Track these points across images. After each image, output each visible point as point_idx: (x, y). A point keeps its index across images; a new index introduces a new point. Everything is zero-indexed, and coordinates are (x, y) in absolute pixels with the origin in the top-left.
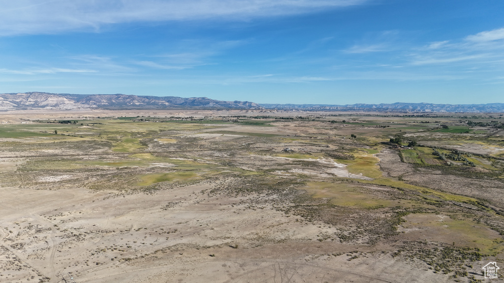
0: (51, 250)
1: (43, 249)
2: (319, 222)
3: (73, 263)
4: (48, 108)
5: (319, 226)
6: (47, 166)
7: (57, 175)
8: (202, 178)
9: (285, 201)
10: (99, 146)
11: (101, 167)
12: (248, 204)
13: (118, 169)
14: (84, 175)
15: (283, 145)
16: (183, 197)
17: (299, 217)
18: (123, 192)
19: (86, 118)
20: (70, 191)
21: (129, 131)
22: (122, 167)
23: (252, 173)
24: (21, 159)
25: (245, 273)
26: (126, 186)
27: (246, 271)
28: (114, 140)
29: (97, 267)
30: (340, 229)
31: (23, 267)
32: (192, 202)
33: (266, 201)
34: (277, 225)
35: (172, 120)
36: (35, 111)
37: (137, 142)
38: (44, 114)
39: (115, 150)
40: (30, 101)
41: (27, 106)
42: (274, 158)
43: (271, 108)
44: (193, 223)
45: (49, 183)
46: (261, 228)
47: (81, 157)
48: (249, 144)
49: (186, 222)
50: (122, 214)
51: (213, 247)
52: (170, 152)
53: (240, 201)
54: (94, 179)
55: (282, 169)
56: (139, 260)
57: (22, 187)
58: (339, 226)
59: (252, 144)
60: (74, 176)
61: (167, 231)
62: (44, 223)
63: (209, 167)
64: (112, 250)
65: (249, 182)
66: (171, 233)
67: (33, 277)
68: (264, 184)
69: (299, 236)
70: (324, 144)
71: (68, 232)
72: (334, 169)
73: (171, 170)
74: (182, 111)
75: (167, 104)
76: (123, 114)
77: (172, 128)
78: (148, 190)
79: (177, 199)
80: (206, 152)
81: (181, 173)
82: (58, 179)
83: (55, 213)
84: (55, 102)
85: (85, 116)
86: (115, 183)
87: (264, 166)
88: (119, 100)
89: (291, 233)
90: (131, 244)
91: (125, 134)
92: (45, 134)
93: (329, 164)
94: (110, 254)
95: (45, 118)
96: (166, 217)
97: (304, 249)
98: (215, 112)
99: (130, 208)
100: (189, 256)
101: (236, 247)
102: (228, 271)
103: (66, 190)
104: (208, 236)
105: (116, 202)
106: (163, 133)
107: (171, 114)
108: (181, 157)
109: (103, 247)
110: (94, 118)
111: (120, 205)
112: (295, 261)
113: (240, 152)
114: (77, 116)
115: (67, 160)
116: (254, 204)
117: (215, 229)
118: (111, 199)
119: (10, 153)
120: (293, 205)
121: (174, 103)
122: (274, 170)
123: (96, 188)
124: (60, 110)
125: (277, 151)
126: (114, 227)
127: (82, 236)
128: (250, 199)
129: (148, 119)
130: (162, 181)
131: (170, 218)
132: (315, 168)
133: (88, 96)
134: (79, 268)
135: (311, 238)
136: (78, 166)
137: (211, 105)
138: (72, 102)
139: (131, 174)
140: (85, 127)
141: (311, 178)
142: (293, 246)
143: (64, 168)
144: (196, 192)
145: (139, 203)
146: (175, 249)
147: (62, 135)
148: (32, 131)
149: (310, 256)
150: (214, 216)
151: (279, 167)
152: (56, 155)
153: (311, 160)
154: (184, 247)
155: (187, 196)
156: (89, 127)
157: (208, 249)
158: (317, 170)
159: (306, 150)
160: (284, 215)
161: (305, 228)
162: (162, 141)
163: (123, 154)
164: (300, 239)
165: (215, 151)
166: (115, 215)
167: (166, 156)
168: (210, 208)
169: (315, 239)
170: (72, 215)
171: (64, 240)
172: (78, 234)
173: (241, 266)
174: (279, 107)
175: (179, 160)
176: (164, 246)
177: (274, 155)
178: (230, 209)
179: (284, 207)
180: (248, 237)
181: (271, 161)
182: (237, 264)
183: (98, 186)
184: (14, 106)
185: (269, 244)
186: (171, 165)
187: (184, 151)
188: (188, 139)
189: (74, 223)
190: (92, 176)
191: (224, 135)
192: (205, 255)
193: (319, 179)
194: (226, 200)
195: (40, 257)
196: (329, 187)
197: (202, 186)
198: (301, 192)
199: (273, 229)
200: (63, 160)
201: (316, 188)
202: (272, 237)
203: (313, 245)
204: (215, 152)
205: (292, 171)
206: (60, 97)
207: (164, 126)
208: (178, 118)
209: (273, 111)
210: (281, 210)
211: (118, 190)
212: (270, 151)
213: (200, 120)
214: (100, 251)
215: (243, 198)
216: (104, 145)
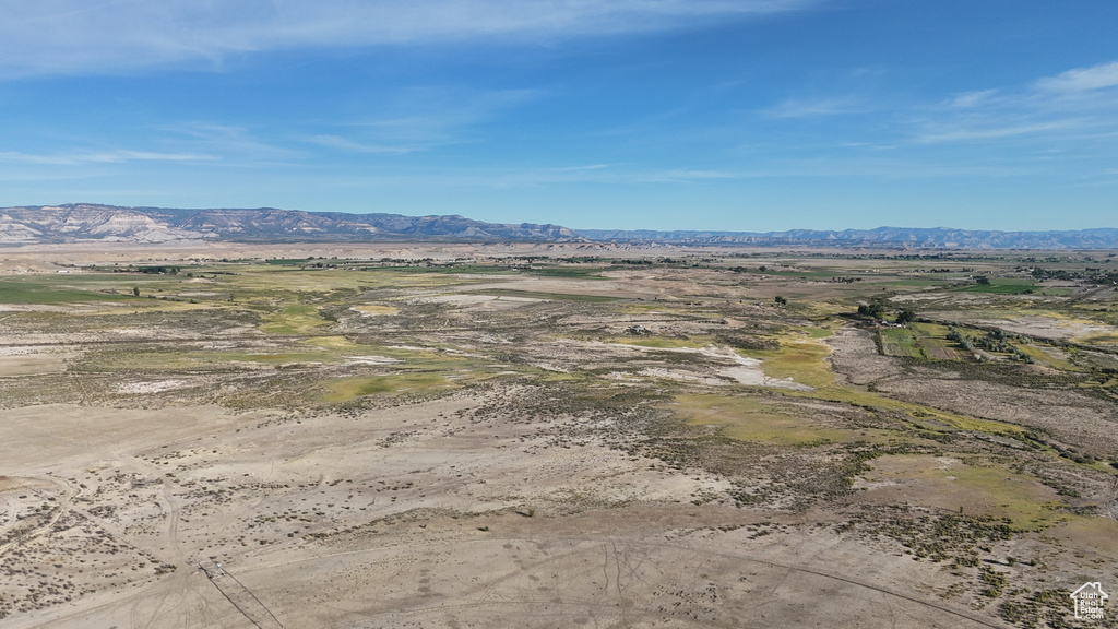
0: (169, 518)
1: (152, 517)
2: (697, 471)
3: (214, 542)
4: (111, 238)
5: (697, 477)
6: (129, 362)
7: (154, 380)
8: (457, 386)
9: (630, 431)
10: (232, 322)
11: (243, 365)
12: (553, 437)
13: (278, 368)
14: (211, 379)
15: (628, 318)
16: (419, 422)
17: (656, 461)
18: (296, 412)
19: (196, 260)
20: (188, 412)
21: (294, 289)
22: (288, 364)
23: (560, 378)
24: (72, 347)
25: (548, 560)
26: (299, 401)
27: (550, 556)
28: (263, 308)
29: (262, 549)
30: (738, 484)
31: (119, 548)
32: (438, 432)
33: (590, 431)
34: (613, 476)
35: (385, 265)
36: (83, 245)
37: (312, 313)
38: (105, 253)
39: (268, 329)
40: (72, 225)
41: (65, 234)
42: (609, 346)
43: (602, 238)
44: (443, 471)
45: (140, 395)
46: (580, 480)
47: (197, 343)
48: (555, 318)
49: (429, 470)
50: (299, 455)
51: (485, 514)
52: (386, 334)
53: (537, 431)
54: (232, 388)
55: (624, 369)
56: (342, 536)
57: (86, 403)
58: (735, 478)
59: (561, 317)
60: (189, 383)
61: (393, 486)
62: (146, 471)
63: (470, 364)
64: (288, 520)
65: (555, 394)
66: (400, 490)
67: (142, 565)
68: (585, 399)
69: (655, 496)
70: (716, 317)
71: (196, 487)
72: (735, 368)
73: (392, 369)
74: (407, 245)
75: (373, 229)
76: (278, 252)
77: (385, 283)
78: (346, 409)
79: (408, 427)
80: (463, 334)
81: (413, 376)
82: (157, 387)
83: (164, 451)
84: (126, 227)
85: (194, 257)
86: (277, 396)
87: (587, 362)
88: (267, 221)
89: (638, 491)
90: (323, 508)
91: (286, 295)
92: (112, 296)
93: (724, 360)
94: (286, 526)
95: (107, 260)
96: (388, 459)
97: (664, 518)
98: (480, 247)
99: (314, 444)
100: (439, 529)
101: (531, 514)
102: (515, 556)
103: (178, 408)
104: (475, 496)
105: (284, 433)
106: (368, 294)
107: (382, 252)
108: (409, 344)
109: (269, 513)
110: (213, 260)
111: (293, 438)
112: (646, 540)
113: (536, 333)
114: (176, 256)
115: (169, 350)
116: (565, 436)
117: (488, 481)
118: (273, 427)
119: (45, 335)
120: (646, 438)
121: (388, 229)
122: (607, 371)
123: (238, 405)
124: (138, 243)
125: (615, 332)
126: (287, 478)
127: (226, 494)
128: (558, 427)
129: (334, 264)
130: (373, 392)
131: (398, 462)
132: (695, 366)
133: (199, 212)
134: (228, 548)
135: (678, 499)
136: (194, 363)
137: (471, 231)
138: (164, 226)
139: (308, 378)
140: (197, 280)
141: (685, 387)
142: (642, 512)
143: (166, 366)
144: (445, 413)
145: (330, 434)
146: (411, 518)
147: (150, 297)
148: (85, 289)
149: (676, 531)
150: (486, 459)
151: (618, 365)
152: (145, 340)
153: (685, 350)
154: (429, 515)
155: (428, 421)
156: (206, 281)
157: (476, 518)
158: (699, 372)
159: (676, 330)
160: (626, 456)
161: (667, 481)
162: (369, 311)
163: (286, 336)
164: (656, 501)
165: (483, 332)
166: (286, 457)
167: (378, 343)
168: (476, 443)
169: (687, 500)
170: (200, 457)
171: (191, 501)
172: (216, 491)
173: (540, 547)
174: (620, 236)
175: (407, 351)
176: (389, 511)
177: (609, 340)
178: (518, 446)
179: (626, 442)
180: (553, 496)
181: (603, 352)
182: (532, 544)
183: (242, 402)
184: (35, 235)
185: (595, 510)
186: (389, 360)
187: (416, 333)
188: (422, 306)
189: (204, 470)
190: (228, 383)
191: (501, 298)
192: (469, 528)
193: (701, 388)
194: (507, 428)
195: (149, 531)
196: (721, 405)
197: (458, 402)
198: (663, 410)
199: (602, 483)
200: (161, 349)
201: (694, 407)
202: (601, 496)
203: (681, 512)
204: (482, 334)
205: (644, 373)
206: (136, 214)
207: (370, 278)
208: (398, 261)
209: (608, 247)
210: (620, 447)
211: (284, 409)
212: (599, 332)
213: (446, 266)
214: (262, 520)
215: (542, 425)
216: (244, 319)
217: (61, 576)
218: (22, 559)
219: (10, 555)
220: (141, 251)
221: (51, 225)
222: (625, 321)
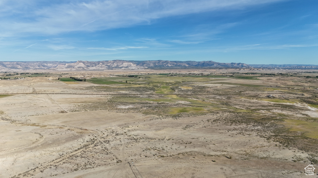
0: (123, 146)
1: (119, 145)
2: (294, 148)
3: (133, 155)
4: (123, 68)
5: (294, 151)
6: (122, 100)
7: (127, 105)
8: (208, 112)
9: (267, 131)
10: (148, 90)
11: (149, 102)
12: (239, 131)
13: (158, 103)
14: (140, 106)
15: (266, 92)
16: (195, 122)
17: (278, 143)
18: (161, 116)
19: (142, 74)
20: (133, 114)
21: (165, 82)
22: (160, 102)
23: (242, 111)
24: (110, 95)
25: (236, 176)
26: (162, 113)
27: (237, 175)
28: (156, 87)
29: (145, 159)
30: (312, 155)
31: (109, 153)
32: (201, 126)
33: (252, 130)
34: (261, 147)
35: (190, 75)
36: (117, 70)
37: (169, 88)
38: (121, 72)
39: (157, 92)
40: (115, 65)
41: (113, 67)
42: (260, 101)
43: (257, 67)
44: (202, 139)
45: (123, 109)
46: (249, 148)
47: (139, 96)
48: (241, 92)
49: (197, 138)
50: (160, 130)
51: (214, 156)
52: (188, 95)
53: (233, 129)
54: (145, 108)
55: (265, 109)
56: (169, 158)
57: (110, 110)
58: (310, 153)
59: (243, 91)
60: (135, 106)
61: (186, 143)
62: (120, 131)
63: (212, 105)
64: (154, 150)
65: (240, 116)
66: (188, 144)
67: (113, 159)
68: (251, 119)
69: (277, 157)
70: (300, 93)
71: (131, 137)
72: (308, 111)
73: (189, 105)
74: (196, 70)
75: (187, 65)
76: (162, 72)
77: (189, 80)
78: (175, 116)
79: (192, 124)
80: (211, 96)
81: (194, 108)
82: (127, 107)
83: (125, 125)
84: (127, 65)
85: (141, 73)
86: (156, 111)
87: (252, 106)
88: (160, 64)
89: (271, 154)
90: (164, 147)
91: (162, 83)
92: (121, 83)
93: (303, 108)
94: (153, 152)
95: (121, 74)
96: (185, 134)
97: (281, 165)
98: (218, 70)
99: (164, 127)
100: (199, 159)
101: (230, 158)
102: (224, 173)
103: (131, 114)
104: (212, 149)
105: (157, 122)
106: (184, 83)
107: (189, 71)
108: (194, 98)
109: (149, 147)
110: (146, 74)
111: (159, 124)
112: (274, 173)
113: (234, 96)
114: (137, 73)
115: (132, 97)
116: (243, 131)
117: (216, 144)
118: (154, 121)
119: (105, 92)
120: (273, 134)
121: (191, 65)
122: (259, 110)
123: (146, 113)
124: (129, 69)
125: (262, 97)
126: (156, 137)
127: (138, 140)
128: (241, 128)
129: (176, 75)
130: (183, 112)
131: (188, 134)
132: (292, 110)
133: (143, 61)
134: (136, 157)
135: (287, 159)
136: (137, 101)
137: (215, 65)
138: (135, 65)
139: (165, 107)
140: (141, 79)
141: (289, 117)
142: (273, 162)
143: (130, 101)
144: (204, 120)
145: (169, 124)
146: (190, 154)
147: (130, 83)
148: (115, 81)
149: (286, 171)
150: (216, 137)
151: (263, 108)
152: (126, 94)
153: (288, 104)
154: (196, 154)
155: (198, 122)
156: (143, 79)
157: (211, 157)
158: (294, 112)
159: (285, 97)
160: (266, 140)
161: (282, 151)
162: (184, 88)
163: (161, 95)
164: (278, 158)
165: (217, 95)
166: (156, 130)
167: (186, 97)
168: (213, 131)
169: (291, 160)
170: (133, 128)
171: (129, 141)
172: (136, 139)
173: (234, 170)
174: (264, 66)
175: (194, 100)
176: (184, 151)
177: (259, 99)
178: (227, 133)
179: (266, 135)
180: (239, 152)
181: (257, 103)
182: (230, 169)
184: (107, 68)
185: (254, 159)
186: (188, 102)
187: (196, 95)
188: (199, 87)
189: (134, 132)
190: (144, 107)
191: (223, 85)
192: (209, 160)
193: (295, 118)
194: (223, 127)
195: (117, 149)
196: (303, 124)
197: (208, 117)
198: (280, 125)
199: (257, 149)
200: (130, 97)
201: (292, 124)
202: (256, 154)
203: (288, 164)
205: (273, 111)
206: (129, 62)
207: (185, 79)
208: (193, 74)
209: (260, 69)
210: (264, 137)
211: (158, 115)
212: (256, 97)
213: (207, 75)
214: (148, 149)
215: (236, 127)
216: (151, 89)
217: (93, 160)
218: (85, 153)
219: (83, 152)
220: (130, 72)
221: (110, 65)
222: (266, 93)
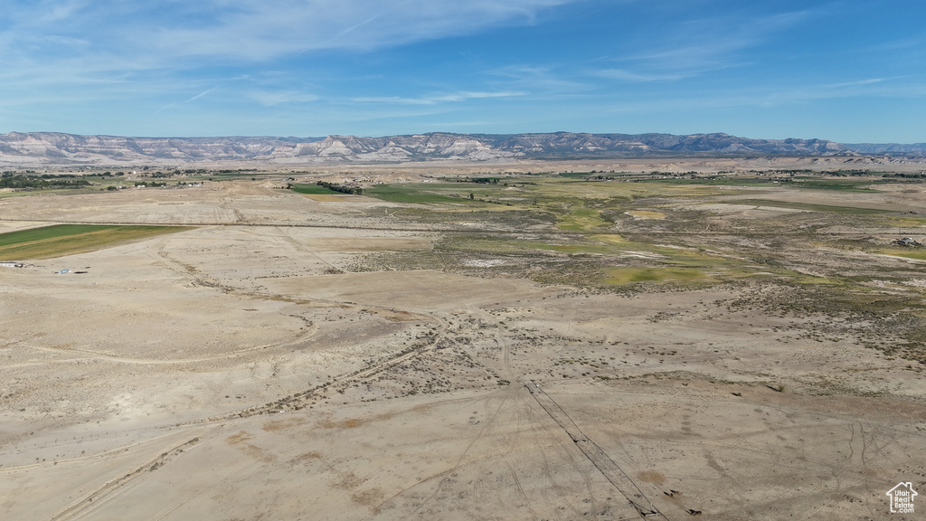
0: (503, 350)
1: (493, 349)
3: (532, 371)
4: (454, 157)
6: (470, 245)
7: (487, 259)
8: (716, 281)
9: (888, 334)
10: (536, 220)
11: (545, 252)
12: (806, 331)
13: (570, 256)
14: (523, 261)
15: (896, 231)
16: (682, 306)
17: (914, 363)
18: (585, 289)
19: (510, 173)
20: (510, 282)
21: (580, 196)
22: (577, 254)
23: (816, 281)
24: (436, 233)
25: (795, 427)
26: (587, 282)
27: (797, 425)
28: (558, 211)
29: (564, 380)
31: (475, 365)
32: (698, 316)
33: (845, 330)
34: (865, 370)
35: (654, 177)
36: (437, 162)
37: (595, 216)
38: (450, 167)
39: (562, 227)
40: (430, 148)
41: (426, 154)
42: (872, 256)
43: (874, 153)
44: (703, 346)
45: (479, 268)
46: (831, 370)
47: (513, 235)
48: (815, 227)
49: (691, 344)
50: (588, 320)
51: (738, 383)
52: (655, 234)
53: (790, 324)
54: (538, 268)
55: (887, 279)
56: (621, 381)
57: (447, 270)
59: (821, 227)
60: (508, 262)
61: (660, 352)
62: (487, 319)
63: (728, 263)
64: (582, 364)
65: (811, 295)
66: (666, 355)
67: (489, 378)
68: (842, 302)
69: (909, 392)
71: (518, 334)
73: (659, 263)
74: (674, 160)
75: (645, 147)
76: (568, 167)
77: (654, 193)
78: (622, 290)
79: (673, 309)
80: (722, 238)
81: (677, 269)
82: (489, 264)
83: (497, 307)
84: (464, 149)
85: (508, 171)
86: (570, 276)
87: (847, 270)
88: (561, 143)
89: (892, 386)
90: (607, 360)
91: (575, 201)
92: (456, 199)
94: (581, 369)
95: (452, 174)
96: (656, 331)
98: (742, 161)
99: (599, 314)
100: (698, 389)
101: (781, 390)
102: (764, 419)
103: (503, 279)
104: (730, 368)
105: (577, 303)
106: (639, 202)
107: (652, 166)
108: (674, 244)
109: (568, 358)
110: (521, 174)
111: (583, 308)
112: (895, 427)
113: (794, 240)
114: (495, 171)
115: (495, 238)
116: (818, 331)
117: (742, 359)
118: (568, 299)
119: (420, 225)
120: (906, 342)
121: (659, 146)
122: (868, 278)
123: (544, 281)
124: (471, 160)
125: (880, 242)
126: (581, 336)
127: (538, 341)
128: (812, 323)
129: (612, 176)
130: (643, 281)
131: (664, 334)
133: (512, 136)
134: (542, 376)
136: (511, 248)
137: (734, 147)
138: (488, 148)
139: (594, 265)
140: (511, 188)
142: (895, 404)
143: (493, 249)
144: (705, 302)
145: (611, 308)
146: (676, 376)
147: (481, 200)
148: (440, 193)
150: (740, 341)
151: (881, 274)
152: (478, 231)
154: (690, 377)
155: (689, 306)
156: (517, 189)
157: (731, 385)
160: (882, 355)
162: (641, 215)
163: (576, 234)
164: (910, 397)
165: (742, 237)
166: (579, 321)
167: (647, 241)
168: (732, 328)
170: (520, 313)
171: (516, 342)
172: (532, 337)
173: (788, 416)
174: (896, 150)
175: (672, 249)
176: (658, 369)
177: (872, 250)
178: (771, 335)
179: (882, 343)
180: (803, 379)
181: (864, 261)
182: (780, 413)
183: (545, 278)
184: (409, 156)
185: (844, 396)
186: (657, 255)
187: (680, 235)
188: (686, 212)
189: (524, 323)
190: (535, 264)
191: (760, 208)
192: (724, 392)
194: (761, 319)
195: (492, 357)
197: (717, 293)
199: (854, 374)
200: (490, 238)
202: (852, 385)
204: (740, 238)
205: (910, 283)
206: (471, 139)
207: (641, 188)
208: (666, 174)
209: (880, 160)
210: (876, 347)
211: (575, 286)
212: (862, 242)
213: (709, 178)
214: (564, 361)
215: (796, 320)
216: (545, 218)
217: (443, 376)
218: (421, 363)
219: (414, 359)
220: (474, 167)
221: (417, 148)
222: (894, 232)
